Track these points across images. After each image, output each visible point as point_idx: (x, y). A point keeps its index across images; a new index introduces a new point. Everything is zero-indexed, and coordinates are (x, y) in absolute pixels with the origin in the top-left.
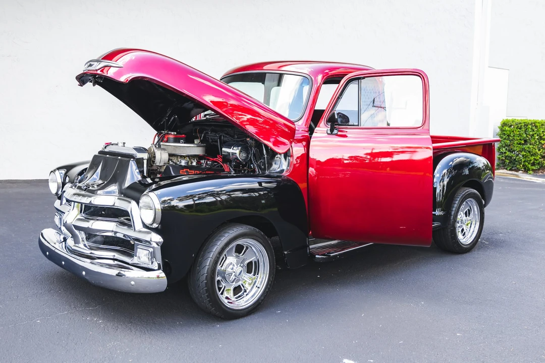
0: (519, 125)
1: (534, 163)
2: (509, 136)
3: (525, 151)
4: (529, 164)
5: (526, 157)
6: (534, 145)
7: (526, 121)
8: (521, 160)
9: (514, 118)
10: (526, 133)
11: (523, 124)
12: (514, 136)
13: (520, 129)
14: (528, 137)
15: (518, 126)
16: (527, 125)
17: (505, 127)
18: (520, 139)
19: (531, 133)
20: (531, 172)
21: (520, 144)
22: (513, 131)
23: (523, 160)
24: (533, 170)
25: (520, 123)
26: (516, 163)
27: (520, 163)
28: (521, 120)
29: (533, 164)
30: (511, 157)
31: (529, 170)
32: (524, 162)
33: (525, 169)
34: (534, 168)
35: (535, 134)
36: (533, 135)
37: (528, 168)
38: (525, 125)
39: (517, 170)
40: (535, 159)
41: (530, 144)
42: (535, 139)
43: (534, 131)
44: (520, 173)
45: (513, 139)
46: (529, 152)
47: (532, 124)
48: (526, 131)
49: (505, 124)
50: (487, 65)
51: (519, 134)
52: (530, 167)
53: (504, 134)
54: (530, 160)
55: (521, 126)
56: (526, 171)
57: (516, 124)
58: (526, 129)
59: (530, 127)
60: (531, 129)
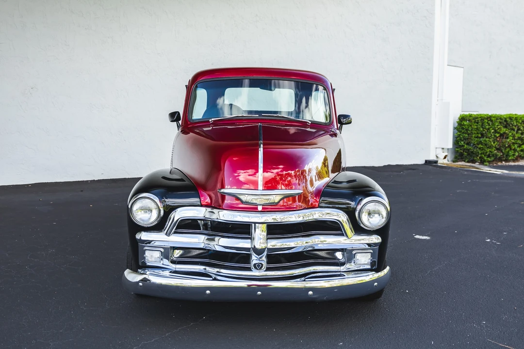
0: (477, 120)
1: (489, 154)
2: (467, 130)
3: (482, 145)
4: (485, 156)
5: (483, 149)
6: (490, 138)
7: (482, 116)
8: (478, 152)
9: (471, 113)
10: (482, 127)
11: (480, 119)
12: (472, 130)
13: (477, 123)
14: (484, 131)
15: (475, 121)
16: (483, 120)
17: (463, 122)
18: (478, 133)
19: (487, 127)
20: (487, 163)
21: (477, 137)
22: (471, 126)
23: (480, 152)
24: (489, 162)
25: (477, 118)
26: (474, 155)
27: (477, 156)
28: (477, 115)
29: (489, 156)
30: (469, 150)
31: (485, 161)
32: (481, 154)
33: (481, 161)
34: (489, 159)
35: (491, 127)
36: (489, 129)
37: (484, 160)
38: (481, 120)
39: (474, 162)
40: (490, 151)
41: (486, 138)
42: (490, 132)
43: (489, 125)
44: (477, 165)
45: (471, 133)
46: (486, 145)
47: (487, 118)
48: (482, 125)
49: (462, 119)
50: (446, 63)
51: (477, 128)
52: (486, 159)
53: (463, 128)
54: (487, 152)
55: (478, 120)
56: (482, 162)
57: (474, 119)
58: (483, 123)
59: (486, 121)
60: (487, 123)
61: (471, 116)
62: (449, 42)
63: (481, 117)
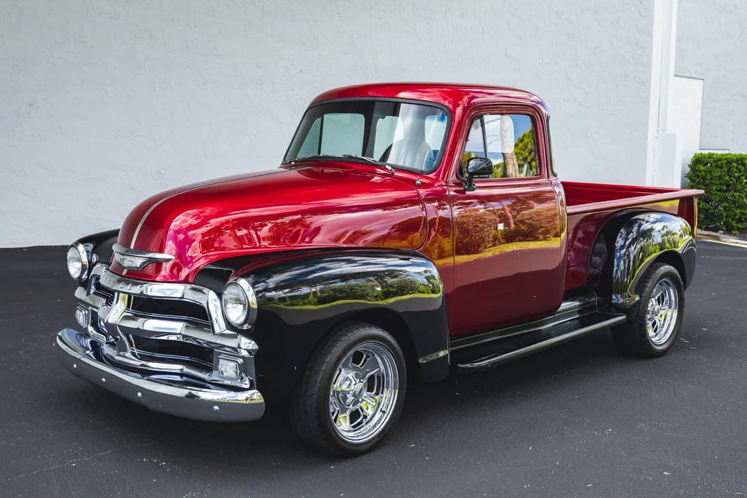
0: (719, 163)
1: (740, 218)
2: (704, 178)
3: (728, 202)
4: (733, 220)
5: (729, 210)
6: (740, 192)
7: (729, 156)
8: (722, 214)
9: (712, 152)
10: (729, 175)
11: (725, 161)
12: (711, 179)
13: (721, 168)
14: (732, 180)
15: (717, 164)
16: (731, 163)
17: (698, 166)
18: (721, 184)
19: (737, 174)
20: (736, 232)
21: (720, 190)
22: (710, 172)
23: (725, 214)
24: (738, 229)
25: (720, 160)
26: (715, 219)
27: (721, 219)
28: (722, 155)
29: (739, 221)
30: (707, 210)
31: (733, 228)
32: (727, 217)
33: (727, 227)
34: (740, 226)
35: (743, 175)
36: (739, 177)
37: (732, 225)
38: (727, 163)
39: (716, 229)
40: (742, 213)
41: (735, 191)
42: (741, 183)
43: (740, 171)
44: (720, 234)
45: (711, 183)
46: (734, 202)
47: (737, 160)
48: (729, 171)
49: (698, 161)
50: (672, 72)
51: (720, 176)
52: (734, 224)
53: (698, 176)
54: (735, 215)
55: (722, 164)
56: (729, 231)
57: (715, 161)
58: (730, 169)
59: (735, 165)
60: (737, 168)
61: (710, 156)
62: (678, 40)
63: (727, 159)
